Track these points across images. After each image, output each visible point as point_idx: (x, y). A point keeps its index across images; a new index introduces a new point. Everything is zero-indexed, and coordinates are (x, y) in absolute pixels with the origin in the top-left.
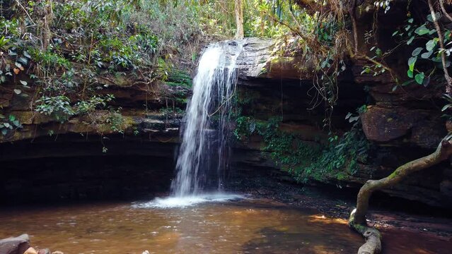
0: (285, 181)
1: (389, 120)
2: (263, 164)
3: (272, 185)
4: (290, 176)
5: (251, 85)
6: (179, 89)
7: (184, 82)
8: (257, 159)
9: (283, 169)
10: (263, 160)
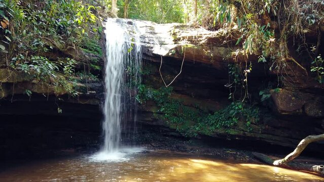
0: (172, 136)
1: (293, 98)
2: (154, 123)
3: (161, 140)
4: (178, 132)
5: (154, 61)
6: (93, 56)
7: (96, 50)
8: (150, 119)
9: (172, 127)
10: (155, 120)
